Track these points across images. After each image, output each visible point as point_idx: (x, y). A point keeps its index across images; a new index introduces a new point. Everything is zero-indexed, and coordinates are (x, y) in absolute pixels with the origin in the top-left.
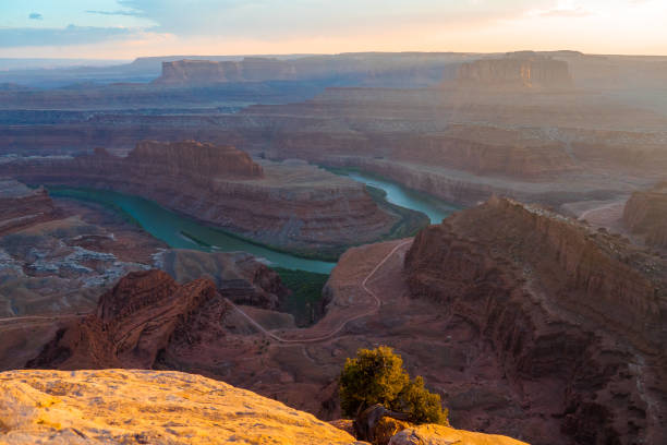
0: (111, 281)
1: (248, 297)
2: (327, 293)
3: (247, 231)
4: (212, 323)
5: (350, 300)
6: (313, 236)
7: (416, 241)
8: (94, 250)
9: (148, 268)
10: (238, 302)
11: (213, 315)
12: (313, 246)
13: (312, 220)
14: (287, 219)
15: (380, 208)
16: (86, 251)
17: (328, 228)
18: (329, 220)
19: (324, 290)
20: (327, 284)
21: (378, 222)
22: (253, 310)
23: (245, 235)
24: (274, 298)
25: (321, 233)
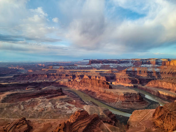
0: (73, 112)
1: (107, 121)
2: (129, 123)
3: (107, 102)
4: (97, 127)
5: (136, 126)
6: (124, 105)
7: (156, 110)
8: (70, 104)
9: (82, 110)
10: (104, 122)
11: (97, 125)
12: (124, 108)
13: (124, 101)
14: (118, 100)
15: (144, 99)
16: (68, 104)
17: (129, 104)
18: (129, 102)
19: (128, 122)
20: (129, 120)
21: (143, 103)
22: (108, 125)
23: (107, 103)
24: (114, 122)
25: (127, 105)
